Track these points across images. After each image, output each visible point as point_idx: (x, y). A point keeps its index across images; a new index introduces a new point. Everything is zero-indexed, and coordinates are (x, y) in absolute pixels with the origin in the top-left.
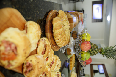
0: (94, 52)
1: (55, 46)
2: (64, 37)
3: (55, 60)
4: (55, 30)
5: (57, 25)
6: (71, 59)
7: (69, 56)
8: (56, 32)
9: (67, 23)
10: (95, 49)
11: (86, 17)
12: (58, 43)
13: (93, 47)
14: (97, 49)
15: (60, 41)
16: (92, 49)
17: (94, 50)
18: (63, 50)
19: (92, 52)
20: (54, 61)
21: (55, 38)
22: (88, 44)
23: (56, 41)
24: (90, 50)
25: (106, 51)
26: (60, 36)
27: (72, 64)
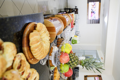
0: (74, 64)
1: (32, 59)
2: (41, 50)
3: (31, 73)
4: (31, 44)
5: (34, 40)
6: (55, 71)
7: (51, 68)
8: (32, 46)
9: (46, 35)
10: (75, 61)
11: (79, 18)
12: (35, 56)
13: (73, 59)
14: (76, 61)
15: (38, 55)
16: (72, 61)
17: (73, 62)
18: (44, 62)
19: (72, 64)
20: (31, 75)
21: (32, 52)
22: (66, 57)
23: (34, 54)
24: (70, 62)
25: (85, 63)
26: (36, 50)
27: (56, 76)
